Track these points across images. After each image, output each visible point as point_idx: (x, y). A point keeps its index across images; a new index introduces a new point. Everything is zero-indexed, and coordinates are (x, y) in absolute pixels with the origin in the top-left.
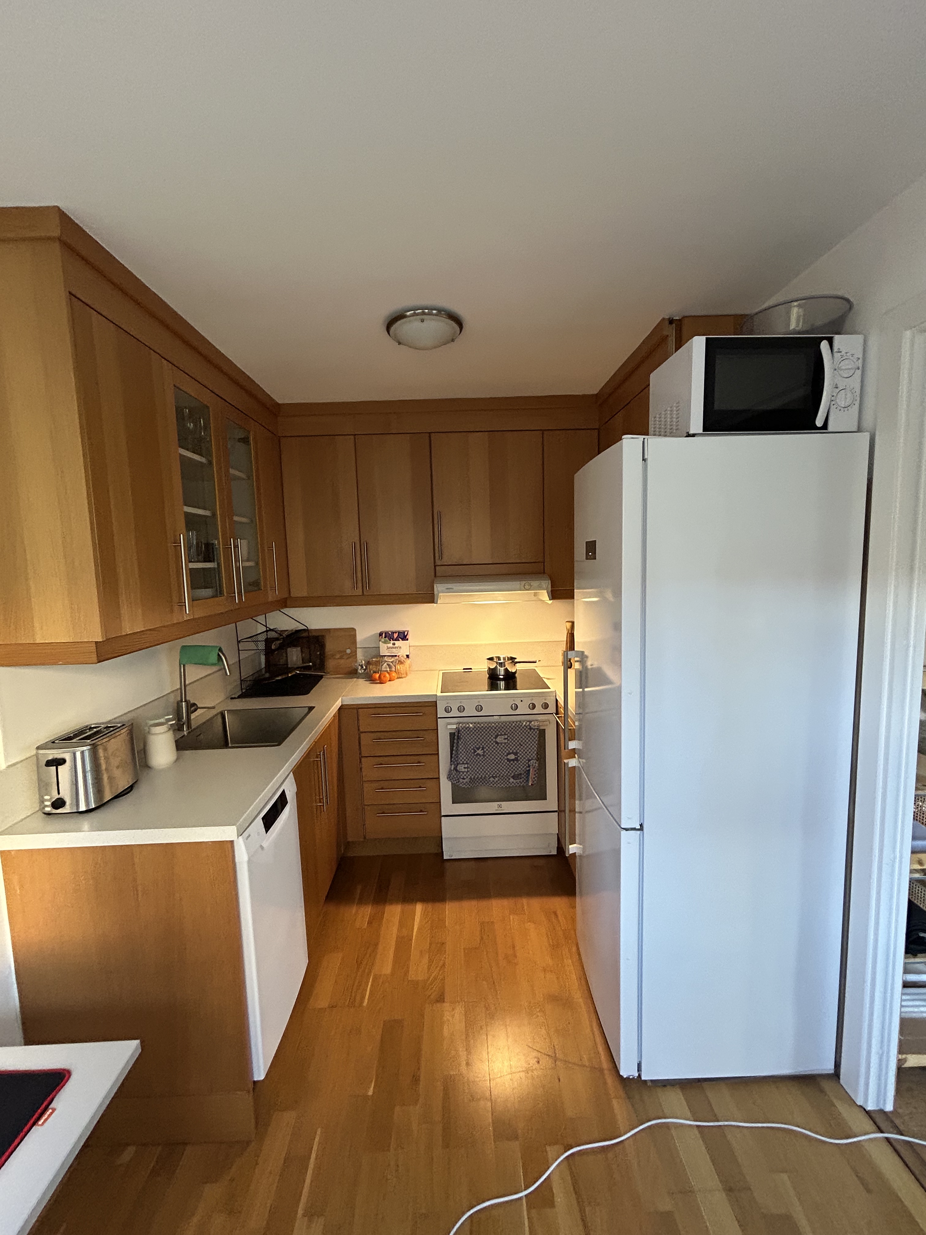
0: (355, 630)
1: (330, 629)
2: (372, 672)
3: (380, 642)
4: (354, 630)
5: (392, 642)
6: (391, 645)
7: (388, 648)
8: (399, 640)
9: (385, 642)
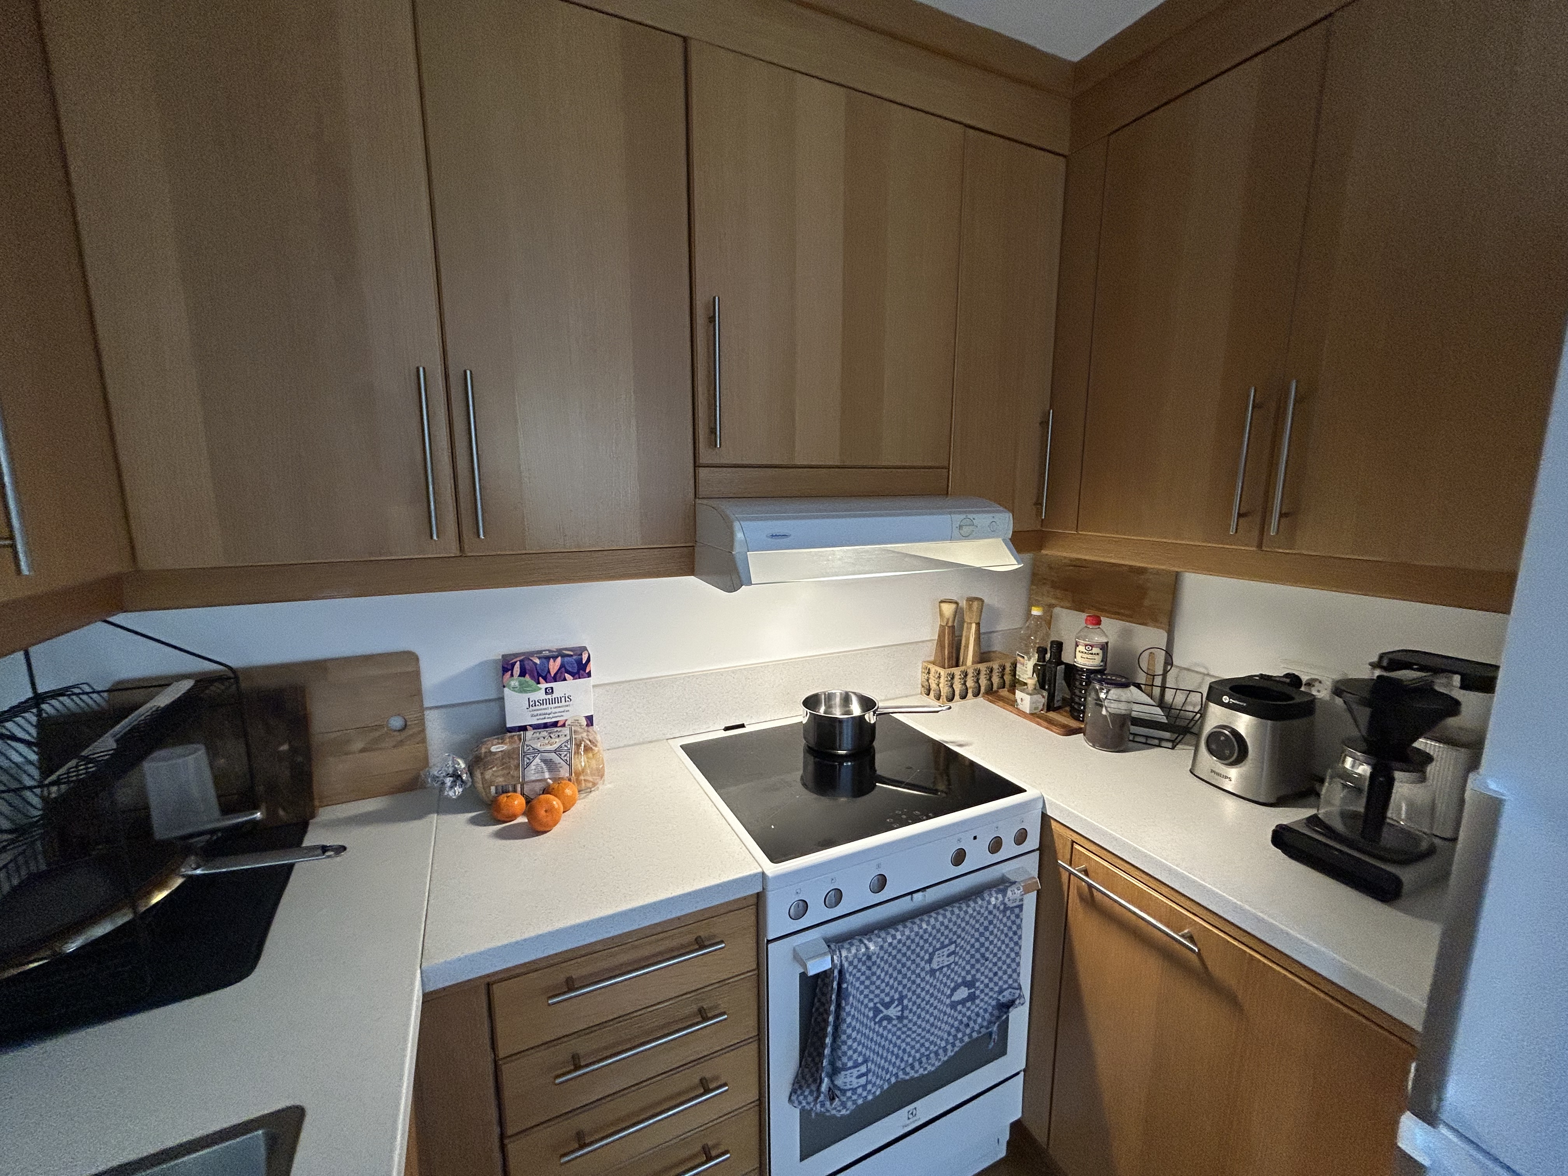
0: (417, 659)
1: (325, 661)
2: (493, 789)
3: (506, 689)
4: (411, 657)
5: (544, 685)
6: (541, 695)
7: (531, 704)
8: (565, 679)
9: (522, 689)
